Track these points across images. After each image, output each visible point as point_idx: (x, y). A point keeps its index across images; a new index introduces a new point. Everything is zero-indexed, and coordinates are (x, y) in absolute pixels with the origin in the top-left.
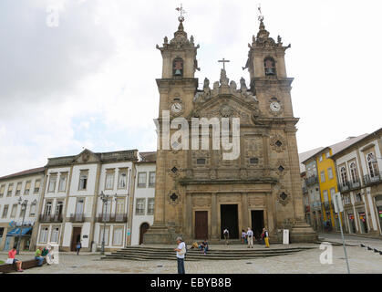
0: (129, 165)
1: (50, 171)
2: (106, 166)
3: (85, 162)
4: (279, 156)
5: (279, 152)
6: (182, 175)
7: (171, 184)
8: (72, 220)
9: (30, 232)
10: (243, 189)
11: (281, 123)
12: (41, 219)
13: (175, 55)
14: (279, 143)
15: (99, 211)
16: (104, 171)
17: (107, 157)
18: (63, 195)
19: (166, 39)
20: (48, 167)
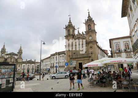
0: (64, 55)
1: (51, 57)
2: (60, 55)
3: (56, 55)
4: (91, 50)
5: (91, 49)
6: (71, 57)
7: (69, 59)
8: (55, 67)
9: (49, 70)
10: (83, 59)
11: (92, 42)
12: (51, 67)
13: (68, 29)
14: (91, 47)
15: (60, 65)
16: (60, 57)
17: (60, 53)
18: (53, 62)
19: (66, 26)
20: (51, 56)
